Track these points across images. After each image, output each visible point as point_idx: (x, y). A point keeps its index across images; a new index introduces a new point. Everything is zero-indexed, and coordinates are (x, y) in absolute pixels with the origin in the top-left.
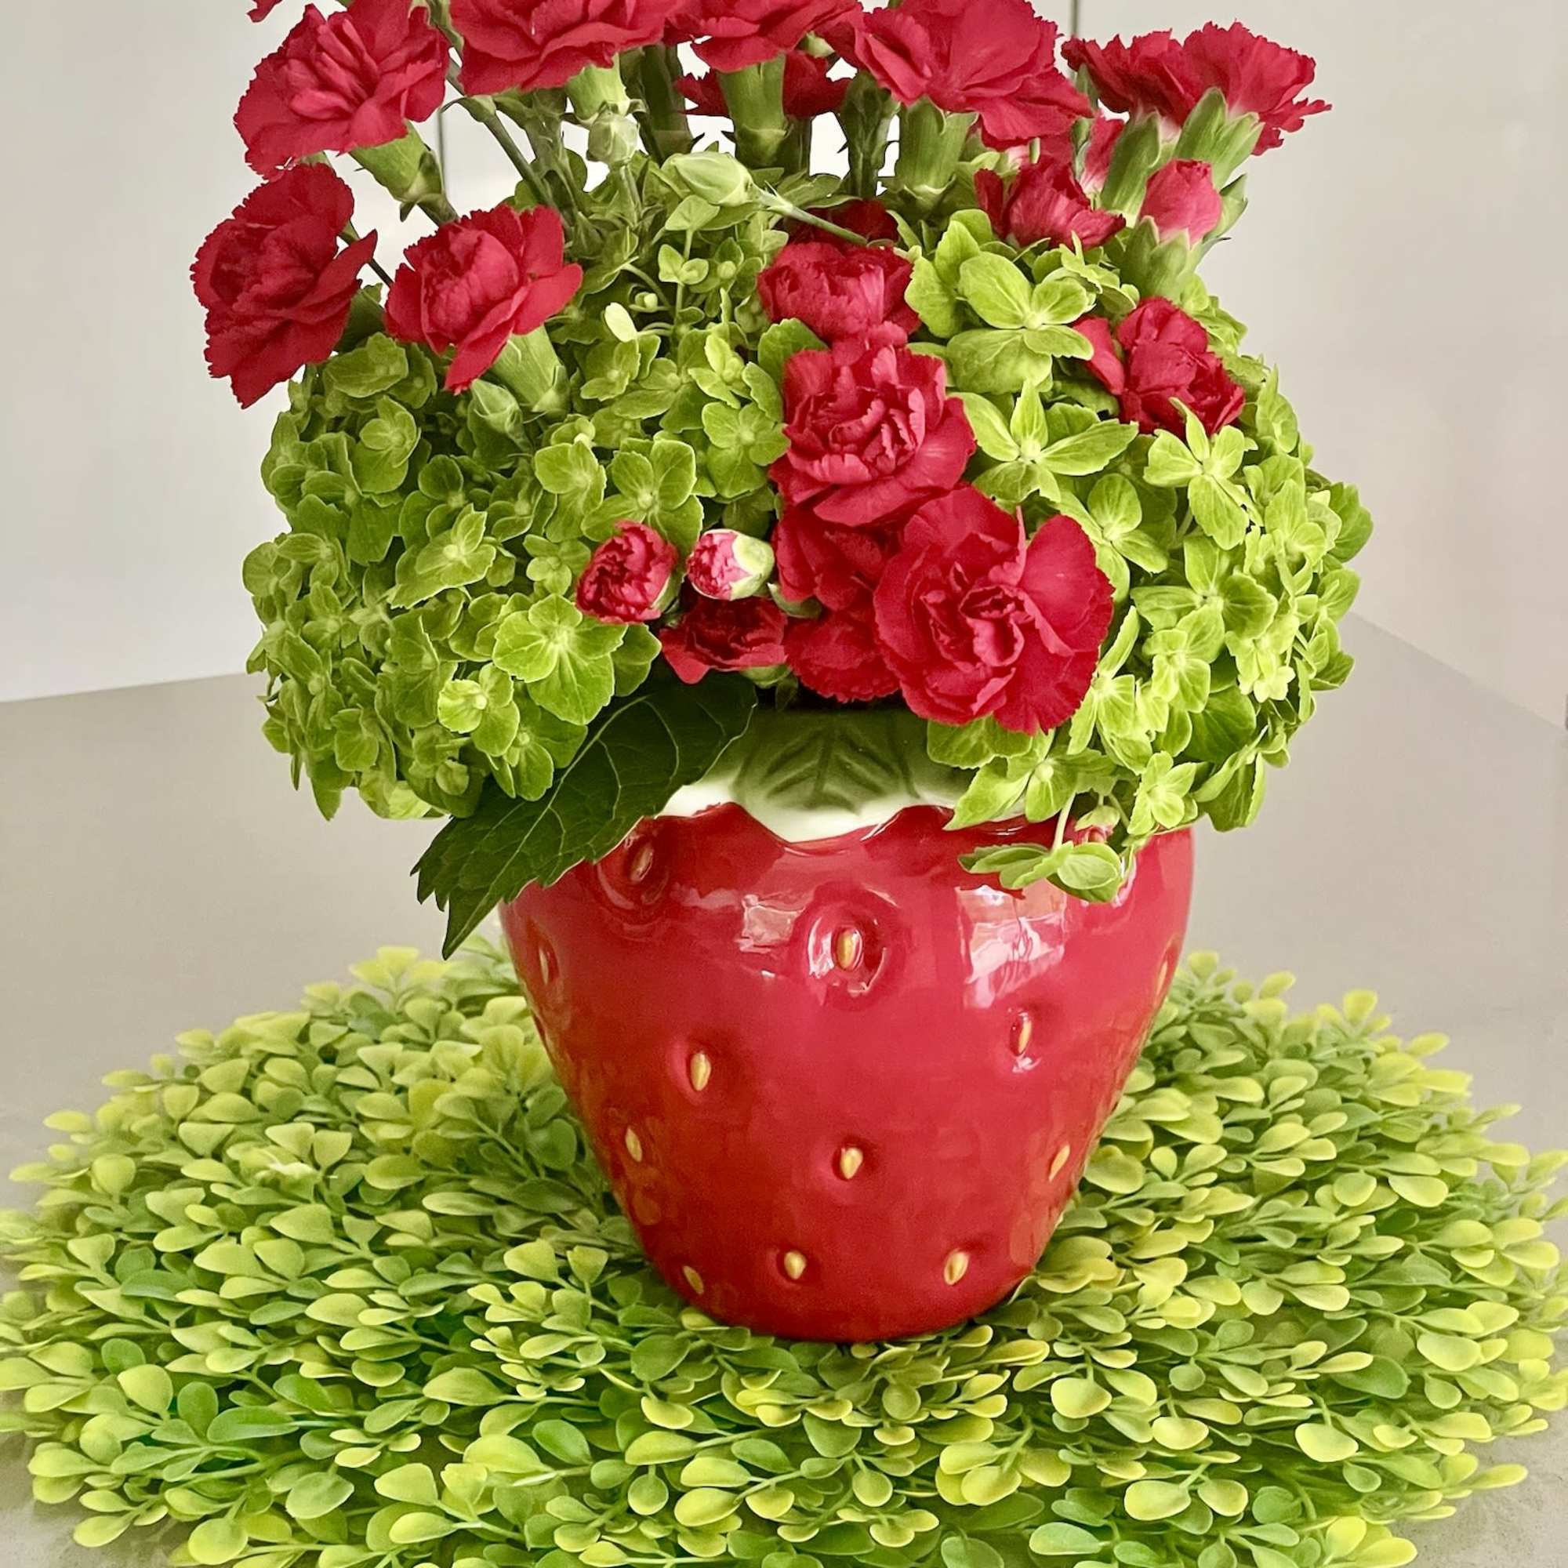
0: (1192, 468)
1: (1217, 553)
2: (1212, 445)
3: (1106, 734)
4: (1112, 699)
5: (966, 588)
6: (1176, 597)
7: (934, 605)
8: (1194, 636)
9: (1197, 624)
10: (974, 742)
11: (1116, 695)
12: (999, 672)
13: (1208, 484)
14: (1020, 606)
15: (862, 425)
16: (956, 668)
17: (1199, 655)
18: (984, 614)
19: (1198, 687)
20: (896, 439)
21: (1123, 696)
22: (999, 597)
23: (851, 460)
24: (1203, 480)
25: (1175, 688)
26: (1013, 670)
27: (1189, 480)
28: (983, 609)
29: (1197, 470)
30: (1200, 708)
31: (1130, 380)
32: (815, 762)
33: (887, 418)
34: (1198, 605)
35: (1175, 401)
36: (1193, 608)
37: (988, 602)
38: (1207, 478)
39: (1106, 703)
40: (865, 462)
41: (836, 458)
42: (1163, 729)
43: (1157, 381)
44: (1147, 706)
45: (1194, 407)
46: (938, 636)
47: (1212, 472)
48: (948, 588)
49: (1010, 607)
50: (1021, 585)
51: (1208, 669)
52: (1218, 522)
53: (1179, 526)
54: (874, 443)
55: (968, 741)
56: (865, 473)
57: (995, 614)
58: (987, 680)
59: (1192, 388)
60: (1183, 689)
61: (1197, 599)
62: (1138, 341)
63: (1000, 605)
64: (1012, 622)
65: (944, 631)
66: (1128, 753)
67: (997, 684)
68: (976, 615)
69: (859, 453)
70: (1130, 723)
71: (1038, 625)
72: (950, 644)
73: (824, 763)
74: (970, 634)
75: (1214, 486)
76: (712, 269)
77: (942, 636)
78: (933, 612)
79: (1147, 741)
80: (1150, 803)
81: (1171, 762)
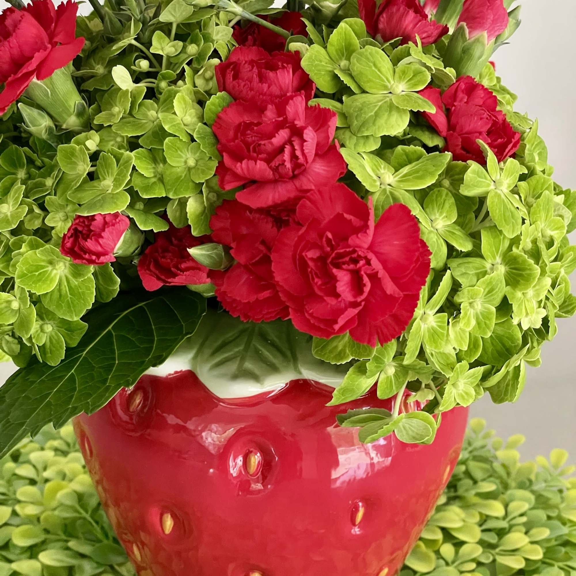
0: (489, 185)
1: (502, 238)
2: (501, 169)
3: (428, 350)
4: (433, 328)
5: (333, 248)
6: (476, 265)
7: (312, 259)
8: (487, 290)
9: (490, 283)
10: (340, 348)
11: (434, 325)
12: (354, 305)
13: (499, 195)
14: (368, 262)
15: (272, 144)
16: (325, 301)
17: (489, 302)
18: (345, 267)
19: (487, 322)
20: (293, 157)
21: (440, 327)
22: (355, 255)
23: (261, 165)
24: (496, 193)
25: (473, 322)
26: (363, 303)
27: (487, 193)
28: (344, 263)
29: (492, 187)
30: (488, 335)
31: (451, 127)
32: (241, 348)
33: (289, 142)
34: (489, 271)
35: (480, 141)
36: (485, 273)
37: (347, 259)
38: (499, 192)
39: (429, 331)
40: (270, 168)
41: (251, 163)
42: (465, 348)
43: (467, 129)
44: (456, 333)
45: (490, 145)
46: (313, 279)
47: (501, 188)
48: (321, 248)
49: (362, 262)
50: (371, 248)
51: (494, 310)
52: (505, 220)
53: (476, 217)
54: (279, 157)
55: (336, 347)
56: (269, 174)
57: (352, 266)
58: (345, 309)
59: (489, 133)
60: (478, 323)
61: (488, 266)
62: (455, 104)
63: (355, 261)
64: (362, 273)
65: (317, 277)
66: (442, 362)
67: (352, 312)
68: (338, 266)
69: (268, 161)
70: (443, 343)
71: (380, 275)
72: (321, 285)
73: (246, 349)
74: (334, 279)
75: (503, 196)
76: (184, 48)
77: (316, 280)
78: (311, 264)
79: (453, 353)
80: (454, 391)
81: (468, 366)
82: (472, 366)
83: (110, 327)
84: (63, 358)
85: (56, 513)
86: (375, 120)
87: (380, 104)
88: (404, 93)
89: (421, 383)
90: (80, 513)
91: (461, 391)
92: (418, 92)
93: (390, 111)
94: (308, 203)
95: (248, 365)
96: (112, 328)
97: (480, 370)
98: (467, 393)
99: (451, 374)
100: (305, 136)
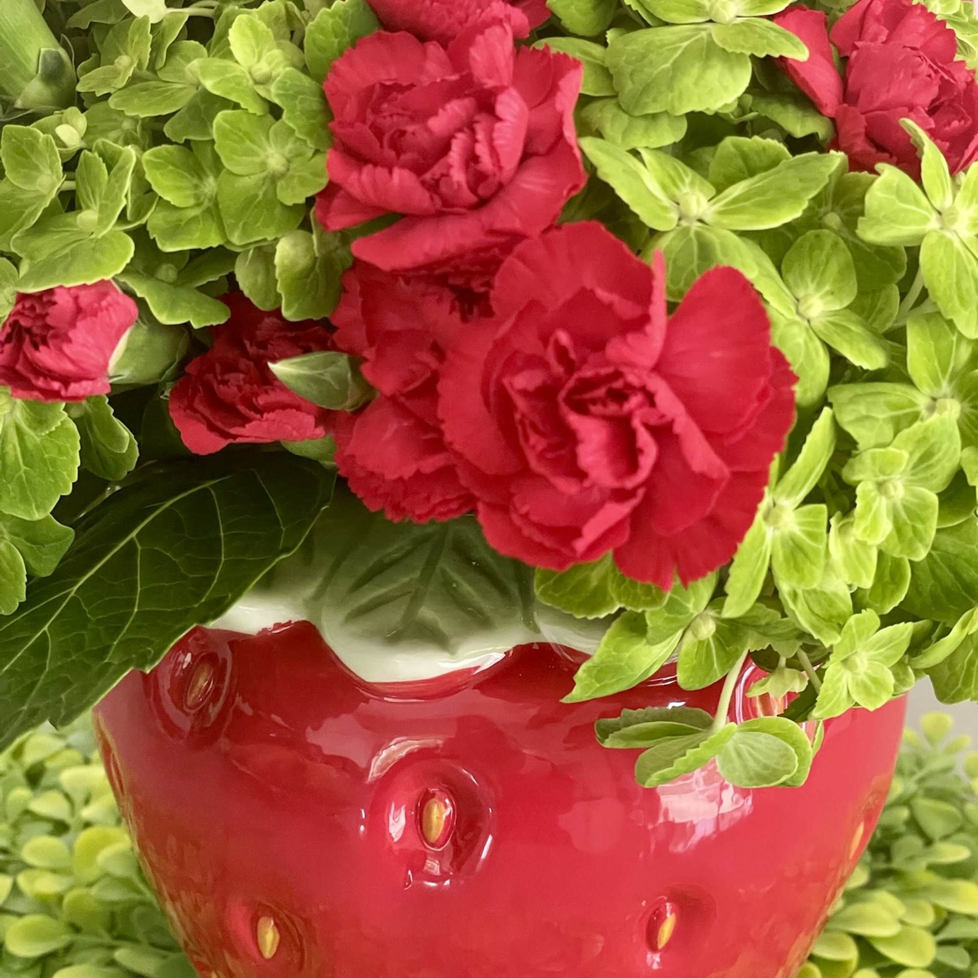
0: (926, 219)
1: (954, 338)
2: (956, 187)
3: (785, 587)
4: (793, 538)
5: (571, 367)
6: (893, 399)
7: (524, 393)
8: (917, 455)
9: (924, 439)
10: (594, 583)
11: (797, 531)
12: (619, 495)
13: (949, 243)
14: (650, 398)
15: (428, 130)
16: (552, 486)
17: (924, 481)
18: (596, 409)
19: (920, 526)
20: (471, 159)
21: (810, 535)
22: (618, 384)
23: (401, 177)
24: (942, 237)
25: (887, 527)
26: (641, 492)
27: (921, 237)
28: (594, 402)
29: (933, 223)
30: (921, 555)
31: (847, 96)
33: (469, 126)
34: (924, 413)
35: (909, 123)
36: (915, 417)
37: (601, 392)
38: (948, 235)
39: (784, 544)
40: (423, 183)
41: (381, 172)
42: (867, 583)
43: (883, 97)
44: (846, 547)
45: (933, 134)
46: (527, 438)
47: (954, 227)
48: (543, 364)
49: (635, 400)
50: (657, 369)
51: (935, 499)
52: (961, 298)
53: (903, 296)
55: (586, 581)
56: (422, 199)
57: (612, 408)
58: (601, 504)
59: (933, 110)
60: (899, 529)
61: (922, 401)
62: (859, 44)
63: (620, 396)
64: (636, 423)
65: (537, 431)
66: (817, 610)
67: (616, 511)
68: (582, 409)
69: (418, 169)
71: (678, 429)
72: (545, 450)
74: (570, 439)
75: (957, 245)
77: (534, 439)
78: (521, 404)
79: (846, 594)
80: (847, 677)
81: (878, 622)
82: (887, 621)
83: (134, 534)
84: (24, 598)
85: (94, 891)
86: (673, 78)
87: (685, 44)
88: (740, 20)
89: (777, 657)
90: (139, 892)
91: (862, 677)
92: (771, 17)
93: (708, 58)
94: (520, 266)
95: (427, 613)
96: (138, 535)
97: (905, 630)
98: (875, 681)
99: (835, 638)
100: (500, 109)
